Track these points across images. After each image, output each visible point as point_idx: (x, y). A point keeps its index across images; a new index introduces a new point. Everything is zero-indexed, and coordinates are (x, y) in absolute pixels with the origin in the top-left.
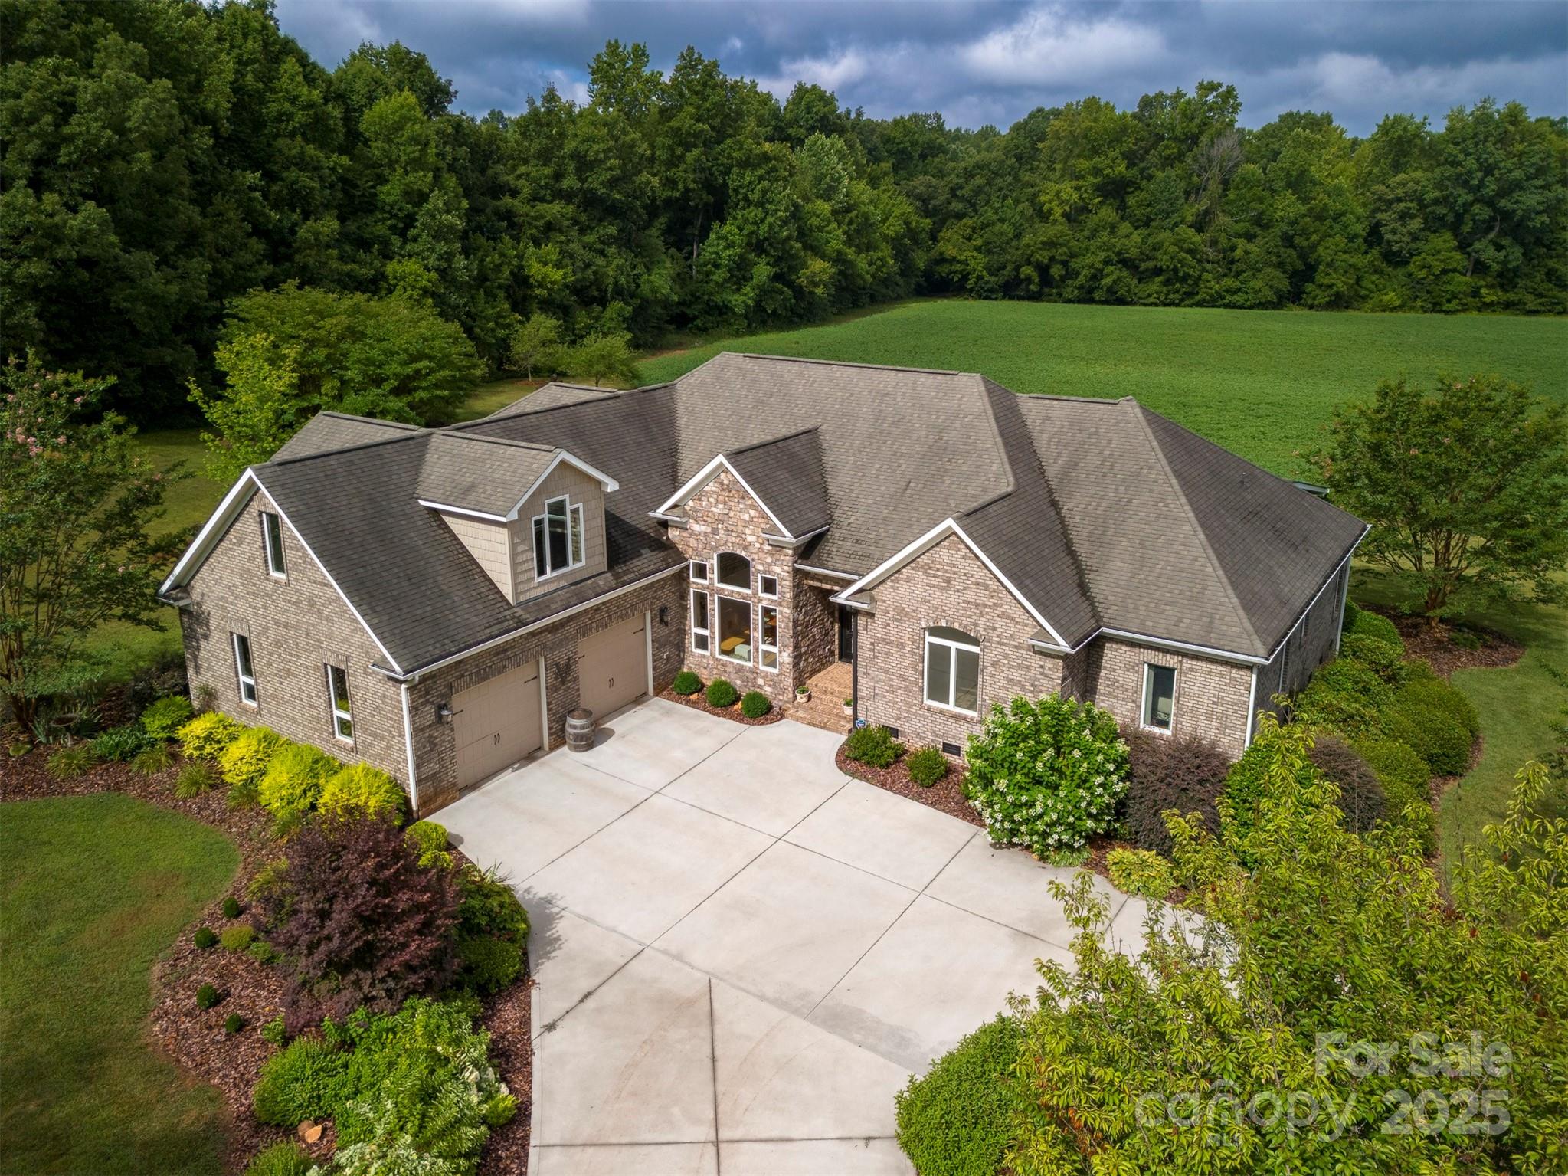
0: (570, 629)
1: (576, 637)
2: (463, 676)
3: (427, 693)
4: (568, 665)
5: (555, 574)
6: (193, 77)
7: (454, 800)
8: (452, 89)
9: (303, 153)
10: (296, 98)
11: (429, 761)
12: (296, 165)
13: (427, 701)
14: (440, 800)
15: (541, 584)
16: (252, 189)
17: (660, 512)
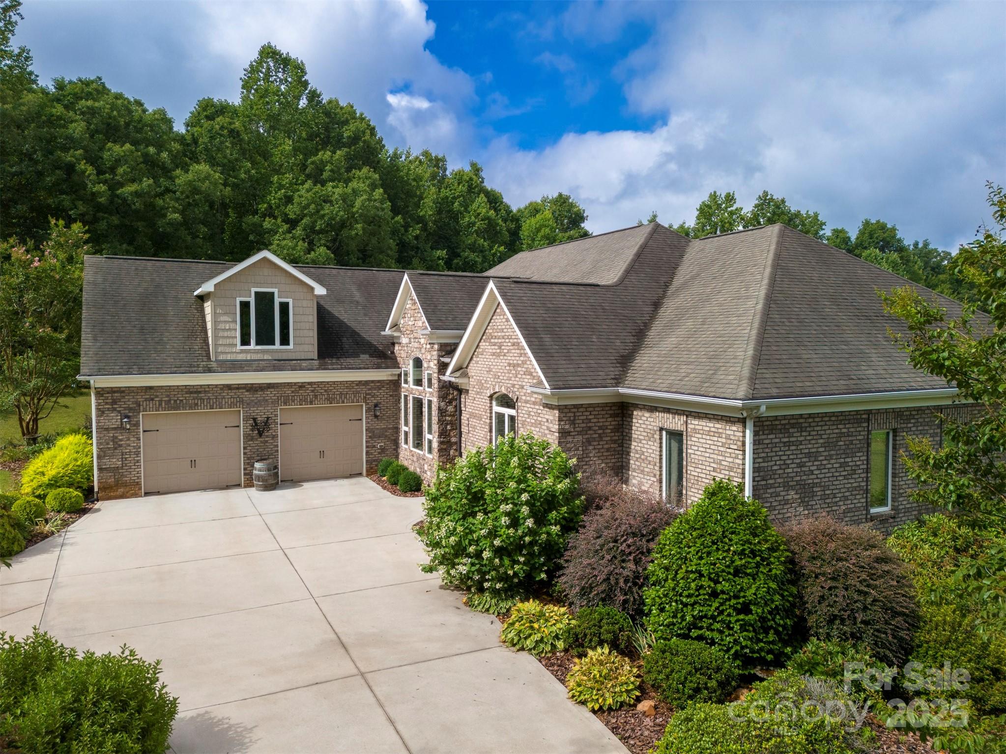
0: (270, 394)
1: (275, 403)
2: (152, 400)
3: (114, 402)
4: (267, 423)
5: (259, 347)
7: (136, 495)
8: (585, 215)
9: (475, 242)
10: (479, 214)
11: (112, 456)
12: (469, 249)
13: (114, 409)
14: (121, 491)
15: (242, 351)
16: (439, 258)
17: (387, 332)
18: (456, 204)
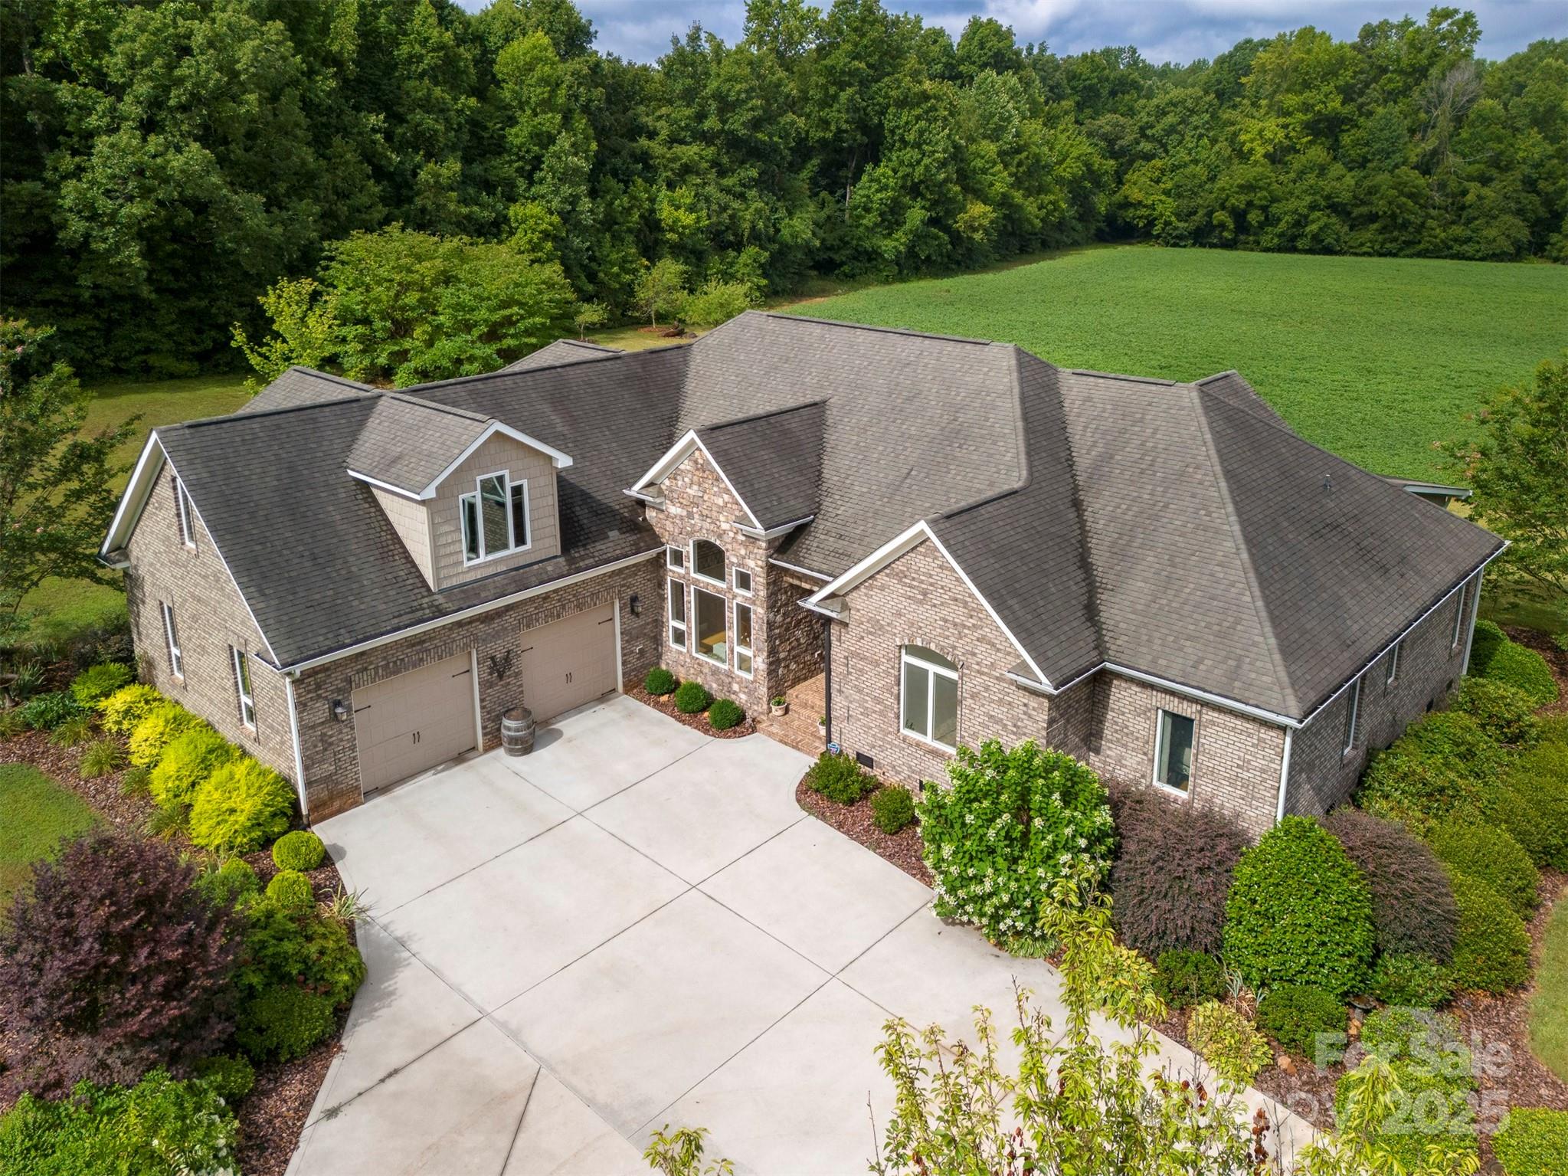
0: (510, 619)
1: (516, 628)
2: (366, 669)
3: (318, 687)
4: (507, 659)
5: (491, 557)
6: (320, 20)
7: (356, 804)
8: (592, 29)
9: (429, 94)
10: (427, 40)
11: (322, 761)
12: (421, 107)
13: (319, 696)
14: (337, 804)
15: (471, 569)
16: (374, 130)
17: (635, 491)
18: (383, 19)
